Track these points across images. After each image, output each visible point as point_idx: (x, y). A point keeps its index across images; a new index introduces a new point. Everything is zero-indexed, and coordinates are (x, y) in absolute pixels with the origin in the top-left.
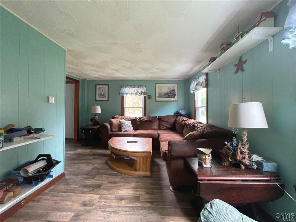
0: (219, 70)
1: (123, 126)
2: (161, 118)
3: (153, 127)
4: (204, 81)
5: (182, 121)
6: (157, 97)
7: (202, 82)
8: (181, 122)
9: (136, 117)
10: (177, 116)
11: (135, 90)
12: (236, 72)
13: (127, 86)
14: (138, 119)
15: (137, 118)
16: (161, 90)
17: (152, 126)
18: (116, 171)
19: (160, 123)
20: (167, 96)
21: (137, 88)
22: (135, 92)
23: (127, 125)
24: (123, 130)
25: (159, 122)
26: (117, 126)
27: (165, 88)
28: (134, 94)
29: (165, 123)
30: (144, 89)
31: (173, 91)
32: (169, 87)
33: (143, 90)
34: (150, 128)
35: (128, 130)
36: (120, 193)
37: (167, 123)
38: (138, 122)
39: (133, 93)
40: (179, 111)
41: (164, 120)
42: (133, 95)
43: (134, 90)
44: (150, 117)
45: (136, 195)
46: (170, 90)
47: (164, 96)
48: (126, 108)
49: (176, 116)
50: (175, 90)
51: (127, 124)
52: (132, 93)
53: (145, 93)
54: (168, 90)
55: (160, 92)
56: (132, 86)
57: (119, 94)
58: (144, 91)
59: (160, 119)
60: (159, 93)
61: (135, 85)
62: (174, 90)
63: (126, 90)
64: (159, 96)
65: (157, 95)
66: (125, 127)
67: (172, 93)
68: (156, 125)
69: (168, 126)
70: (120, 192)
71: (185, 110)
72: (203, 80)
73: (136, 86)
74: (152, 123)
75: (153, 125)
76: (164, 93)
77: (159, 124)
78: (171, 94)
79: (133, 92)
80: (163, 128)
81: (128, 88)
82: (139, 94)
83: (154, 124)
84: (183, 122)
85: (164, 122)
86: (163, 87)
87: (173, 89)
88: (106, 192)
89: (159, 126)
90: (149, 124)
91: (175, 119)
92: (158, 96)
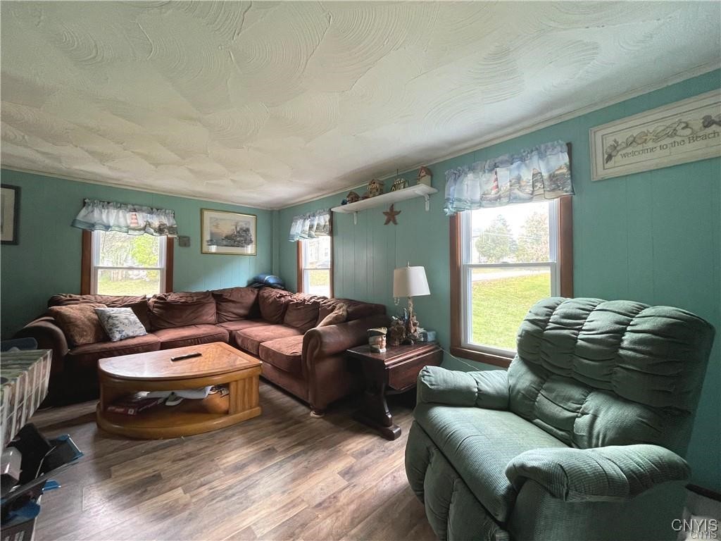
0: (357, 212)
1: (114, 325)
2: (222, 295)
3: (205, 318)
4: (328, 223)
5: (280, 297)
6: (205, 244)
7: (325, 226)
8: (278, 300)
9: (145, 298)
10: (259, 288)
11: (141, 219)
12: (387, 223)
13: (107, 204)
14: (152, 300)
15: (149, 299)
16: (217, 226)
17: (203, 315)
18: (164, 439)
19: (220, 307)
20: (232, 242)
21: (145, 214)
22: (137, 223)
23: (126, 321)
24: (118, 336)
25: (217, 303)
26: (87, 326)
27: (227, 224)
28: (134, 229)
29: (233, 305)
30: (169, 219)
31: (245, 231)
32: (237, 223)
33: (167, 221)
34: (196, 321)
35: (131, 334)
36: (228, 462)
37: (238, 305)
38: (155, 309)
39: (132, 226)
40: (262, 276)
41: (231, 299)
42: (130, 232)
43: (136, 219)
44: (191, 295)
45: (264, 449)
46: (238, 229)
47: (225, 243)
48: (100, 272)
49: (256, 288)
50: (251, 230)
51: (127, 318)
52: (129, 228)
53: (172, 230)
54: (234, 227)
55: (215, 230)
56: (130, 206)
57: (73, 225)
58: (168, 225)
59: (219, 297)
60: (212, 234)
61: (141, 206)
62: (247, 230)
63: (104, 216)
64: (211, 240)
65: (207, 237)
66: (121, 327)
67: (243, 236)
68: (210, 312)
69: (241, 311)
70: (224, 461)
71: (272, 274)
72: (326, 222)
73: (144, 208)
74: (200, 309)
75: (203, 312)
76: (224, 235)
77: (217, 308)
78: (242, 239)
79: (131, 223)
80: (228, 318)
81: (113, 212)
82: (152, 230)
83: (206, 310)
84: (283, 299)
85: (231, 304)
86: (221, 219)
87: (245, 226)
88: (191, 477)
89: (217, 313)
90: (192, 312)
91: (255, 296)
92: (208, 241)
